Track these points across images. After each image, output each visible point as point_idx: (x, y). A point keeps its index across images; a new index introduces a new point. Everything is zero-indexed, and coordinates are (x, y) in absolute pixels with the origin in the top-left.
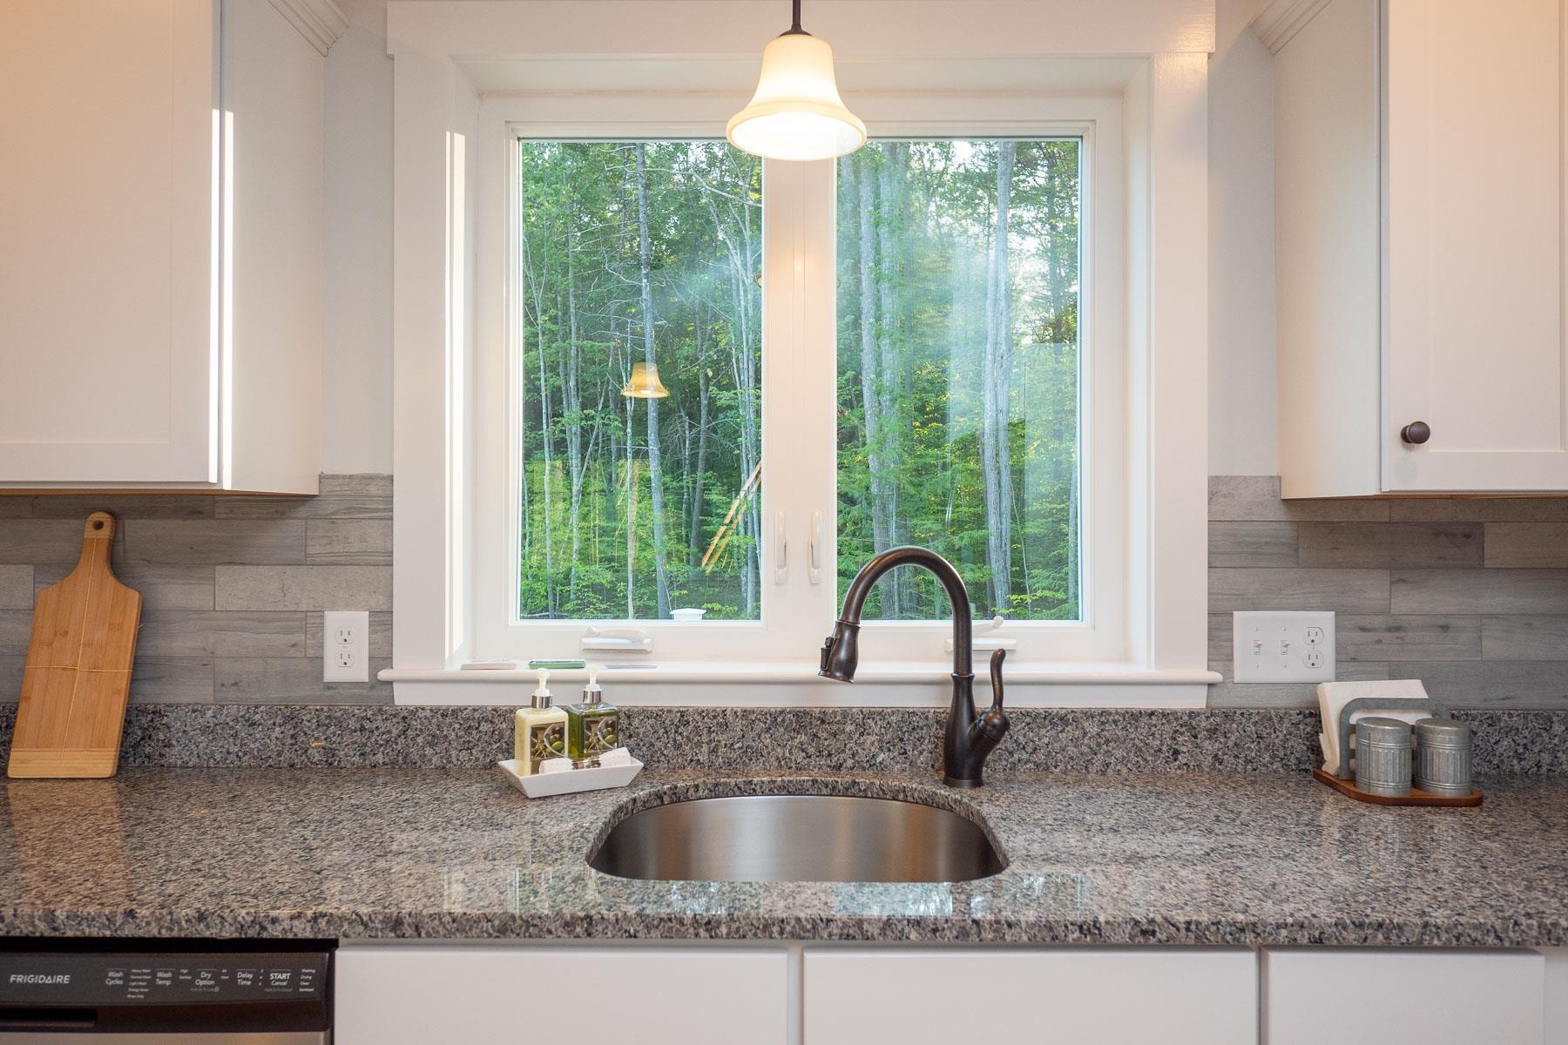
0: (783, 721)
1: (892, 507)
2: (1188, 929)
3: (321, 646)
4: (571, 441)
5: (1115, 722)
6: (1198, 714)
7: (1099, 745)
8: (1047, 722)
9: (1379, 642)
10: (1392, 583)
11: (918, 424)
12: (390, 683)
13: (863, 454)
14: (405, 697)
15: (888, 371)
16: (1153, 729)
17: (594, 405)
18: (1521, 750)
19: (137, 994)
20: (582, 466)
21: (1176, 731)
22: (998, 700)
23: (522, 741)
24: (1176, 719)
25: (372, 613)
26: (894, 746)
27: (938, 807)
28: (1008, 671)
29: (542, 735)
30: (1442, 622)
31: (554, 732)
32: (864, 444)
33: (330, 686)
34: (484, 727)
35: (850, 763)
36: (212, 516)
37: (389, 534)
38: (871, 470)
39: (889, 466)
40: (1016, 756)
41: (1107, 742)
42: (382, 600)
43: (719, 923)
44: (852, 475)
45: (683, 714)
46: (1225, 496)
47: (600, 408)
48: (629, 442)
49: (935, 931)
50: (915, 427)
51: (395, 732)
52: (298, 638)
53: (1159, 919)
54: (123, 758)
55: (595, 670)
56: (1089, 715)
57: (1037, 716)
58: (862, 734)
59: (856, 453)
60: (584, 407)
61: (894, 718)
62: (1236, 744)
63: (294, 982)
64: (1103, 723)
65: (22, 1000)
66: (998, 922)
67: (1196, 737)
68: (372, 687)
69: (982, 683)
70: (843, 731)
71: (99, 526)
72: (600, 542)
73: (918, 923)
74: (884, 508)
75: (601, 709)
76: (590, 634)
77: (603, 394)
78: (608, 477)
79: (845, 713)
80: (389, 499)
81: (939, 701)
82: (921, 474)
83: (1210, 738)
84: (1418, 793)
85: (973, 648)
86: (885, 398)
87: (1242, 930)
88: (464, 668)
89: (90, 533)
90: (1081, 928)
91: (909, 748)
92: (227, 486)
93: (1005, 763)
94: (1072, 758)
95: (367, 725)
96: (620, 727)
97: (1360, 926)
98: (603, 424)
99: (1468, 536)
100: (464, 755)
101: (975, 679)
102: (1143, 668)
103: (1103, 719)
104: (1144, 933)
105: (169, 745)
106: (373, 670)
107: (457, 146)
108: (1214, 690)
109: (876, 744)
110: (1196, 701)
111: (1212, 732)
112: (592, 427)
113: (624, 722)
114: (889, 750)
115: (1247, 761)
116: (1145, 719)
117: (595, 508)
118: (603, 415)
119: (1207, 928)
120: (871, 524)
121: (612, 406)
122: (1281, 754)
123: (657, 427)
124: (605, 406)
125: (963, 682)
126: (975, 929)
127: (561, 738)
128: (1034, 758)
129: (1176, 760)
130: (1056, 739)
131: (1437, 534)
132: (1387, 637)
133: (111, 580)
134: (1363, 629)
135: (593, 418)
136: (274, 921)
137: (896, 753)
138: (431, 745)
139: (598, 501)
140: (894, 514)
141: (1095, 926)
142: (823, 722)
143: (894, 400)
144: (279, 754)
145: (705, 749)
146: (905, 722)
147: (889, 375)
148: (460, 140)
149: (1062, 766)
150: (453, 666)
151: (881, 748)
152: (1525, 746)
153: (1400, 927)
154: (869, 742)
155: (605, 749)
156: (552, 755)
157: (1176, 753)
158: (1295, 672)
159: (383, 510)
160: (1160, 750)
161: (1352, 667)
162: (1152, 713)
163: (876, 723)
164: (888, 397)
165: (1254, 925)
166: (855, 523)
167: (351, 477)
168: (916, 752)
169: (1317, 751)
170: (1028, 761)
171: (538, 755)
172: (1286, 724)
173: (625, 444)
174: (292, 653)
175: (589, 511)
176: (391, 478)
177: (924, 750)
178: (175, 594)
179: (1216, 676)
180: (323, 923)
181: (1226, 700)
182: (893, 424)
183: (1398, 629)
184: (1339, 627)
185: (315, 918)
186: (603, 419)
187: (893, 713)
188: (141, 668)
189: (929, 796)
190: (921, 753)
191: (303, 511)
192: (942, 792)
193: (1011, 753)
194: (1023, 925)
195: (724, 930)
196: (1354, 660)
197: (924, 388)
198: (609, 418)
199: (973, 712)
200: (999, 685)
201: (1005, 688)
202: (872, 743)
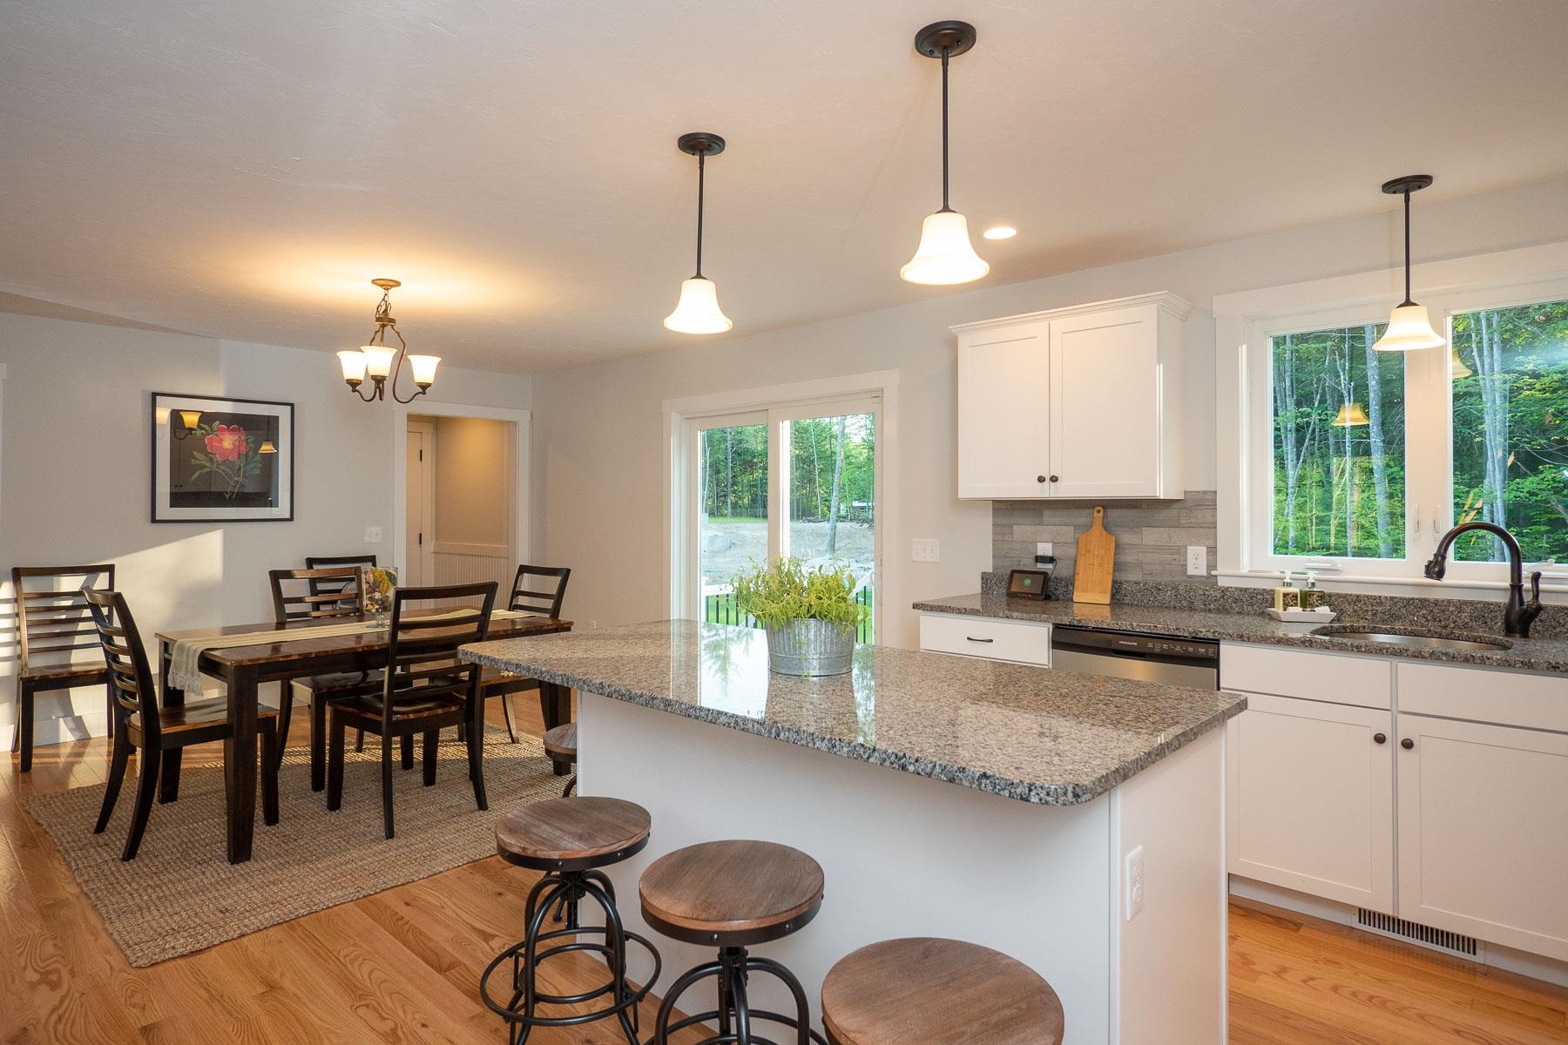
0: (1413, 603)
3: (1186, 560)
4: (1286, 437)
12: (1216, 576)
14: (1222, 583)
17: (1310, 403)
19: (1157, 650)
20: (1298, 459)
22: (1536, 596)
23: (1279, 600)
25: (1208, 548)
26: (1479, 619)
28: (1542, 586)
29: (1288, 597)
31: (1293, 596)
33: (1190, 577)
34: (1259, 597)
35: (1452, 625)
36: (1141, 508)
37: (1215, 516)
40: (1558, 629)
42: (1212, 542)
43: (1361, 647)
45: (1358, 596)
47: (1316, 405)
48: (1348, 436)
49: (1454, 657)
51: (1219, 596)
52: (1176, 557)
53: (1562, 663)
54: (1113, 596)
55: (1312, 576)
58: (1459, 612)
60: (1299, 404)
61: (1479, 606)
63: (1207, 652)
65: (1119, 648)
66: (1482, 657)
68: (1208, 578)
69: (1527, 590)
70: (1448, 610)
71: (1099, 512)
72: (1317, 530)
75: (1315, 589)
76: (1310, 561)
77: (1320, 391)
78: (1325, 469)
79: (1449, 602)
80: (1215, 501)
81: (1504, 599)
85: (1522, 575)
88: (1250, 571)
89: (1096, 514)
91: (1489, 621)
92: (1162, 498)
95: (1207, 593)
96: (1325, 599)
98: (1320, 420)
100: (1250, 608)
101: (1523, 588)
105: (1126, 596)
106: (1208, 572)
107: (1243, 350)
109: (1468, 617)
112: (1308, 424)
113: (1327, 598)
114: (1476, 621)
117: (1311, 498)
118: (1320, 412)
121: (1329, 401)
123: (1380, 419)
124: (1323, 401)
125: (1516, 587)
127: (1297, 599)
133: (1105, 533)
135: (1309, 415)
136: (1201, 632)
137: (1480, 622)
138: (1235, 603)
139: (1316, 492)
142: (1436, 605)
144: (1170, 602)
145: (1370, 613)
146: (1485, 608)
148: (1244, 347)
150: (1245, 570)
151: (1471, 620)
154: (1464, 616)
155: (1317, 606)
156: (1292, 606)
159: (1213, 505)
167: (1198, 492)
171: (1286, 606)
173: (1344, 437)
174: (1175, 563)
175: (1306, 501)
176: (1216, 492)
178: (1127, 538)
180: (1216, 634)
185: (1214, 632)
186: (1320, 415)
188: (1118, 567)
189: (1493, 639)
190: (1496, 623)
191: (1177, 505)
193: (1555, 628)
195: (1363, 649)
198: (1326, 414)
199: (1521, 602)
200: (1536, 593)
201: (1540, 594)
202: (1466, 617)
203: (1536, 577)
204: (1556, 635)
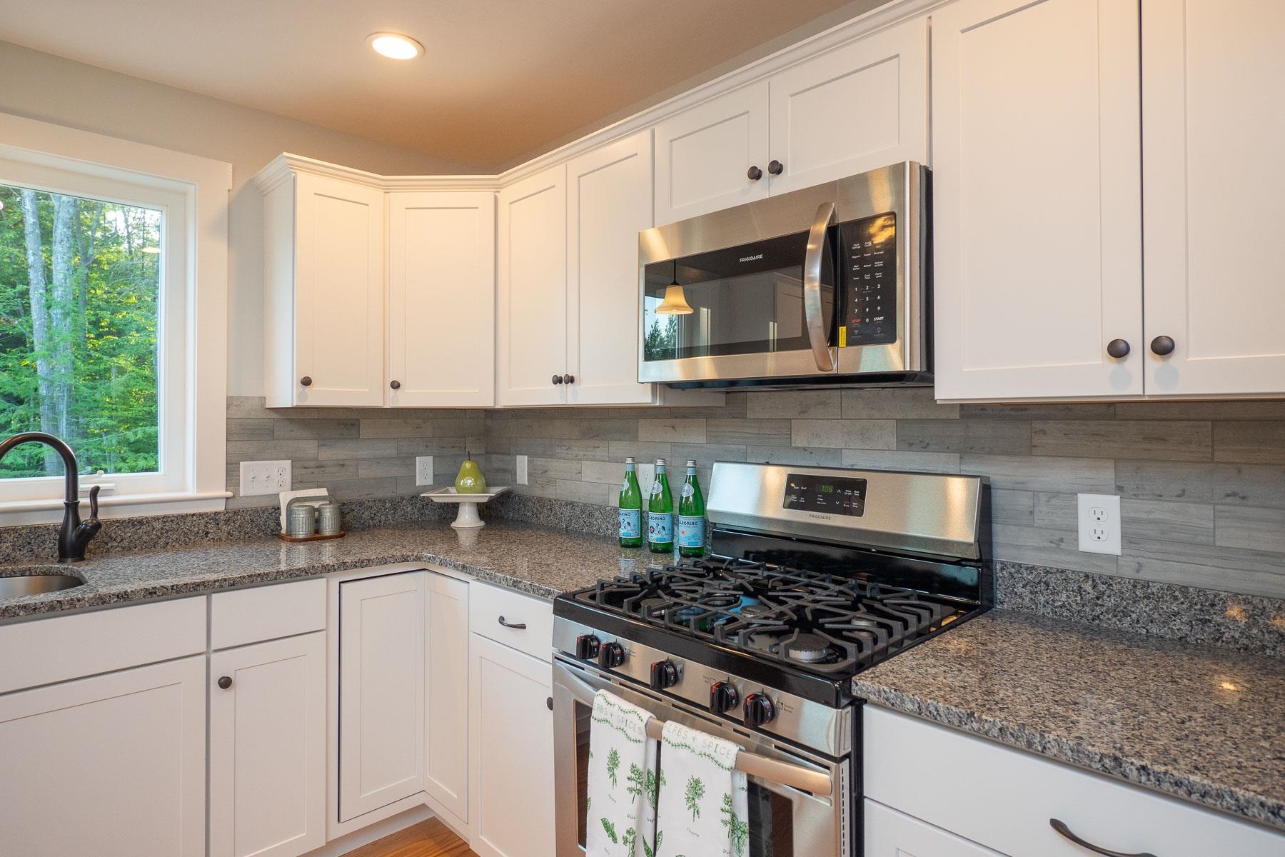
1: (63, 407)
2: (172, 589)
5: (172, 521)
6: (219, 513)
7: (162, 533)
8: (130, 525)
9: (313, 473)
10: (319, 446)
11: (92, 336)
13: (31, 358)
15: (59, 288)
16: (194, 523)
18: (373, 516)
21: (207, 523)
22: (95, 514)
24: (207, 517)
26: (24, 547)
27: (53, 575)
28: (100, 500)
30: (342, 463)
32: (32, 350)
38: (39, 373)
39: (60, 371)
40: (110, 545)
41: (167, 531)
44: (18, 378)
46: (236, 406)
49: (35, 609)
50: (89, 338)
53: (157, 586)
56: (156, 519)
57: (124, 521)
59: (22, 358)
61: (24, 531)
62: (240, 526)
64: (165, 522)
67: (218, 524)
69: (85, 507)
73: (25, 607)
74: (53, 407)
81: (59, 519)
82: (95, 379)
83: (226, 524)
84: (317, 536)
85: (79, 490)
86: (56, 312)
87: (198, 585)
90: (118, 596)
91: (35, 547)
93: (102, 549)
94: (145, 542)
97: (251, 576)
99: (352, 425)
101: (79, 505)
102: (191, 492)
103: (165, 520)
104: (150, 593)
108: (230, 501)
109: (10, 547)
110: (220, 507)
111: (227, 522)
114: (20, 550)
115: (246, 533)
116: (190, 518)
119: (182, 587)
120: (39, 422)
122: (263, 528)
125: (72, 506)
126: (59, 605)
128: (122, 544)
129: (207, 537)
130: (135, 533)
131: (339, 424)
132: (316, 470)
134: (305, 468)
137: (25, 551)
140: (65, 412)
141: (125, 594)
143: (66, 315)
146: (32, 533)
147: (60, 292)
149: (139, 547)
151: (14, 550)
152: (375, 514)
153: (267, 574)
154: (4, 547)
157: (207, 533)
158: (271, 490)
160: (198, 533)
161: (300, 485)
162: (194, 515)
163: (10, 536)
164: (60, 311)
165: (204, 582)
166: (21, 421)
168: (40, 550)
169: (279, 524)
170: (118, 546)
172: (266, 514)
177: (46, 548)
179: (230, 494)
181: (234, 505)
182: (65, 333)
183: (322, 467)
184: (293, 467)
187: (23, 529)
189: (47, 570)
190: (44, 549)
192: (56, 566)
193: (107, 544)
194: (87, 599)
196: (301, 482)
197: (99, 306)
199: (77, 522)
200: (95, 507)
201: (99, 509)
202: (7, 547)
203: (95, 493)
204: (108, 551)
